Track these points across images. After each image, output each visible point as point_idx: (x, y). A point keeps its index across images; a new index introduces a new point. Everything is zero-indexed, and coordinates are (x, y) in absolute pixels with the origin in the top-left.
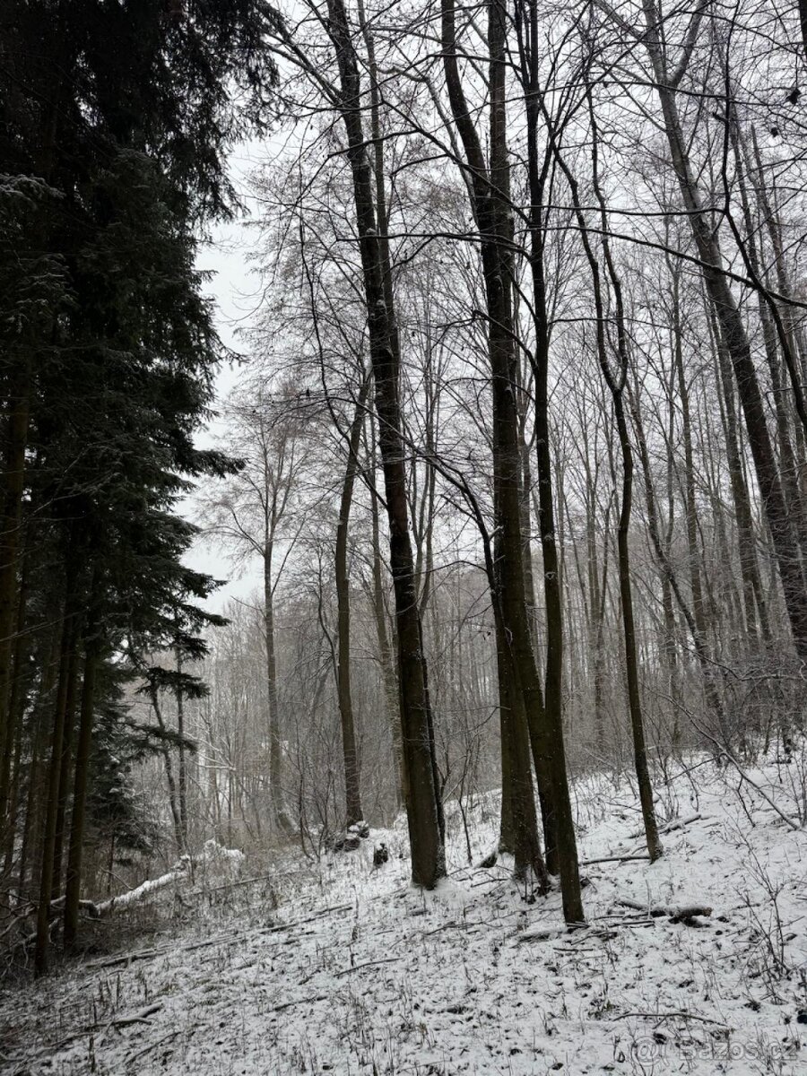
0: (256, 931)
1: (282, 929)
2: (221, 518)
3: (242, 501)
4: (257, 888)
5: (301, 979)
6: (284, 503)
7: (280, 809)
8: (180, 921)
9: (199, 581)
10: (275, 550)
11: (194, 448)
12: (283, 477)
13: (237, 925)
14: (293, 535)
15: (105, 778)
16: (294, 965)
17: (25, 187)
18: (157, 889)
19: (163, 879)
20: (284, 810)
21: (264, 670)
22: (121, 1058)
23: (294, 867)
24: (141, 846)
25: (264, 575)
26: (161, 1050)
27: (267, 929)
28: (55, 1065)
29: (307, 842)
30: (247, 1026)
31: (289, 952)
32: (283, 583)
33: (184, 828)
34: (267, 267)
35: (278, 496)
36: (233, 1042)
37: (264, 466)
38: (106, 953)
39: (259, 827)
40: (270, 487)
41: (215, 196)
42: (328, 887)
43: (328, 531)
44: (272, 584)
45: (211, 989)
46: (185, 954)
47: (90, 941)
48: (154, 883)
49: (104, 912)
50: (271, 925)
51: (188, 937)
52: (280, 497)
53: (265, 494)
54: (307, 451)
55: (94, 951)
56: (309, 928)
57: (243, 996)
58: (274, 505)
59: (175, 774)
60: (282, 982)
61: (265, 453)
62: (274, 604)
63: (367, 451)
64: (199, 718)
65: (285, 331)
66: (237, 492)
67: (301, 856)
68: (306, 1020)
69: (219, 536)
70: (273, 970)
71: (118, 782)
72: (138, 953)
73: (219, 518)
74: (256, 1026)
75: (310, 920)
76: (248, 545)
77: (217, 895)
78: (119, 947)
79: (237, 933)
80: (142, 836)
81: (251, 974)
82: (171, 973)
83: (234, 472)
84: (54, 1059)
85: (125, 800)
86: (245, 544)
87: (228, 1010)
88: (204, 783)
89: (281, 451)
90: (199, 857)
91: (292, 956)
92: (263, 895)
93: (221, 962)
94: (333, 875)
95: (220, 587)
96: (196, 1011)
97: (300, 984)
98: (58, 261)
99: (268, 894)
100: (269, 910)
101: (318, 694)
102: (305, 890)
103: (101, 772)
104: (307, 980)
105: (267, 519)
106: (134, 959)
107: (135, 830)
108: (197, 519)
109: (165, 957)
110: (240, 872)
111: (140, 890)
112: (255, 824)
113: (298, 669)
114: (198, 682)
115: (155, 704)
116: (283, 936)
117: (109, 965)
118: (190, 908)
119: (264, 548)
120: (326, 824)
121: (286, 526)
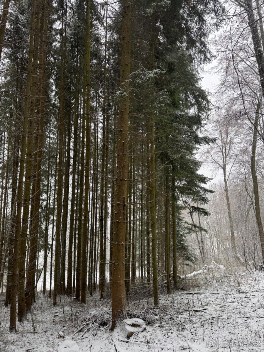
0: (233, 292)
1: (243, 293)
2: (207, 157)
3: (214, 151)
4: (232, 279)
5: (253, 310)
6: (229, 150)
7: (236, 254)
8: (207, 285)
9: (204, 178)
10: (227, 167)
11: (199, 136)
12: (228, 141)
13: (226, 289)
14: (233, 161)
15: (179, 239)
16: (250, 305)
17: (156, 73)
18: (198, 274)
19: (200, 272)
20: (238, 255)
21: (226, 208)
22: (198, 321)
23: (244, 274)
24: (192, 261)
25: (223, 175)
26: (210, 321)
27: (237, 292)
28: (180, 318)
29: (248, 266)
30: (237, 320)
31: (247, 301)
32: (230, 178)
33: (204, 256)
34: (219, 70)
35: (227, 148)
36: (233, 324)
37: (221, 138)
38: (186, 290)
39: (229, 259)
40: (224, 145)
41: (205, 55)
42: (258, 282)
43: (247, 159)
44: (227, 178)
45: (222, 307)
46: (211, 295)
47: (181, 286)
48: (197, 272)
49: (183, 279)
50: (239, 291)
51: (210, 290)
52: (228, 148)
53: (222, 148)
54: (237, 131)
55: (182, 289)
56: (253, 294)
57: (233, 311)
58: (225, 151)
59: (200, 239)
60: (246, 309)
61: (221, 133)
62: (228, 185)
63: (261, 127)
64: (205, 222)
65: (227, 91)
66: (212, 148)
67: (246, 271)
68: (257, 323)
69: (207, 163)
70: (242, 305)
71: (183, 240)
72: (196, 292)
73: (206, 158)
74: (240, 321)
75: (253, 292)
76: (217, 165)
77: (218, 279)
78: (190, 290)
79: (227, 291)
80: (191, 257)
81: (235, 305)
82: (208, 300)
83: (213, 142)
84: (179, 316)
85: (186, 246)
86: (216, 165)
87: (229, 314)
88: (208, 243)
89: (227, 132)
90: (210, 266)
91: (248, 302)
92: (234, 282)
93: (223, 299)
94: (259, 279)
95: (211, 180)
96: (218, 312)
97: (253, 311)
98: (165, 91)
99: (236, 281)
100: (237, 286)
101: (247, 216)
102: (249, 282)
103: (178, 237)
104: (256, 310)
105: (223, 156)
106: (195, 294)
107: (189, 256)
108: (199, 158)
109: (205, 295)
110: (225, 273)
111: (193, 274)
112: (227, 258)
113: (239, 207)
114: (206, 211)
115: (191, 217)
116: (244, 295)
117: (188, 294)
118: (210, 282)
119: (223, 166)
120: (255, 261)
121: (230, 158)
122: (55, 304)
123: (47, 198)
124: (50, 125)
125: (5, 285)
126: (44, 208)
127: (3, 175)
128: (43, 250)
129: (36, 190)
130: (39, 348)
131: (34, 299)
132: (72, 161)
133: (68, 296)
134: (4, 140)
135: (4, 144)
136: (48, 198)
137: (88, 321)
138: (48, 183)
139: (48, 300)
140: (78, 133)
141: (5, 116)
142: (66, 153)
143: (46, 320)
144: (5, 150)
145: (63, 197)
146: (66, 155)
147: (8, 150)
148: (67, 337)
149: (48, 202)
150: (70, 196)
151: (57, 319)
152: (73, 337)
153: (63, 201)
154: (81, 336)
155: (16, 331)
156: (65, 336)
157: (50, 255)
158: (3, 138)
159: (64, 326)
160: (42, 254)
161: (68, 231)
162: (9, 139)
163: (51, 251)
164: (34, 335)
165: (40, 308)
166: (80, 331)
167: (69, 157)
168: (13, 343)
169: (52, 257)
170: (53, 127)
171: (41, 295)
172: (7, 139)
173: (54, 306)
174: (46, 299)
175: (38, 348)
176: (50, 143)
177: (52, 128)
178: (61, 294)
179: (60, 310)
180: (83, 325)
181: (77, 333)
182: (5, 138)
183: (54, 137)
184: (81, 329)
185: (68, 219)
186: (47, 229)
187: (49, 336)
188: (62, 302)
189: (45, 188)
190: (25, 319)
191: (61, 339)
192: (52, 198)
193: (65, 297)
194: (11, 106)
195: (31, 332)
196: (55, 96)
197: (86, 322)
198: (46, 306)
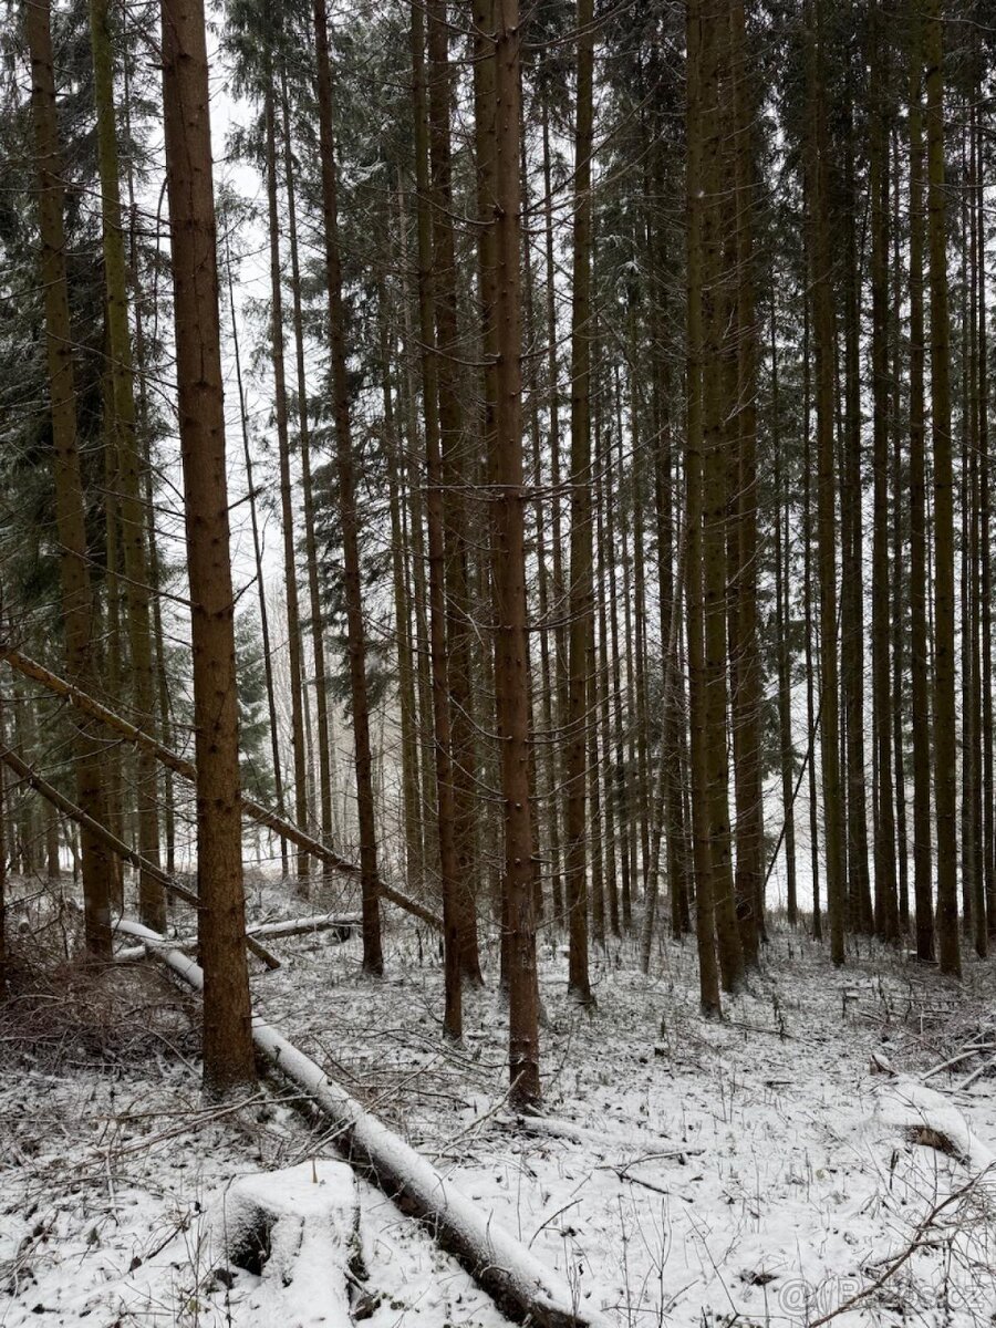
122: (839, 959)
123: (779, 588)
124: (773, 301)
125: (662, 874)
126: (769, 623)
127: (625, 518)
128: (777, 773)
129: (741, 558)
130: (807, 1087)
131: (763, 930)
132: (867, 433)
133: (882, 942)
134: (618, 395)
135: (619, 407)
136: (782, 587)
137: (986, 1041)
138: (778, 532)
139: (812, 942)
140: (891, 306)
141: (613, 306)
142: (843, 400)
143: (815, 1005)
144: (624, 428)
145: (839, 578)
146: (843, 411)
147: (634, 429)
148: (902, 1077)
149: (783, 602)
150: (867, 571)
151: (854, 1009)
152: (928, 1080)
153: (838, 593)
154: (962, 1084)
155: (721, 1016)
156: (897, 1073)
157: (805, 790)
158: (614, 389)
159: (885, 1040)
160: (772, 783)
161: (868, 706)
162: (634, 389)
163: (806, 774)
164: (784, 1044)
165: (789, 964)
166: (954, 1069)
167: (855, 419)
168: (718, 1050)
169: (813, 799)
170: (781, 308)
171: (784, 924)
172: (628, 388)
173: (837, 966)
174: (804, 938)
175: (802, 1084)
176: (774, 374)
177: (778, 313)
178: (858, 930)
179: (861, 982)
180: (966, 1050)
181: (945, 1075)
182: (619, 386)
183: (791, 344)
184: (959, 1062)
185: (865, 664)
186: (784, 700)
187: (836, 1057)
188: (862, 958)
189: (766, 551)
190: (743, 987)
191: (884, 1077)
192: (795, 585)
193: (875, 945)
194: (630, 264)
195: (771, 1033)
196: (784, 174)
197: (975, 1042)
198: (808, 962)
